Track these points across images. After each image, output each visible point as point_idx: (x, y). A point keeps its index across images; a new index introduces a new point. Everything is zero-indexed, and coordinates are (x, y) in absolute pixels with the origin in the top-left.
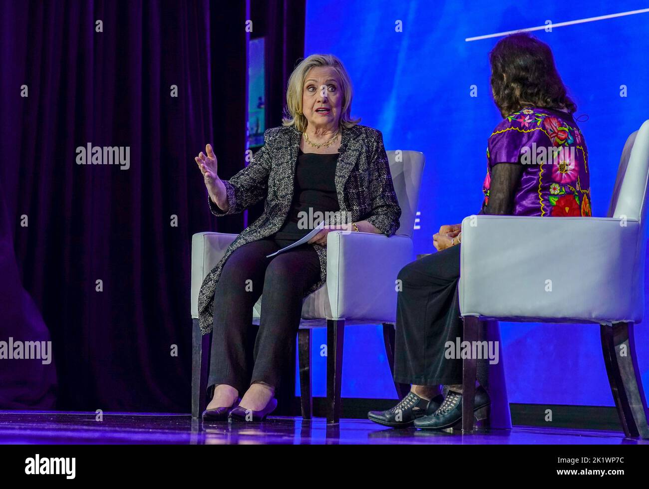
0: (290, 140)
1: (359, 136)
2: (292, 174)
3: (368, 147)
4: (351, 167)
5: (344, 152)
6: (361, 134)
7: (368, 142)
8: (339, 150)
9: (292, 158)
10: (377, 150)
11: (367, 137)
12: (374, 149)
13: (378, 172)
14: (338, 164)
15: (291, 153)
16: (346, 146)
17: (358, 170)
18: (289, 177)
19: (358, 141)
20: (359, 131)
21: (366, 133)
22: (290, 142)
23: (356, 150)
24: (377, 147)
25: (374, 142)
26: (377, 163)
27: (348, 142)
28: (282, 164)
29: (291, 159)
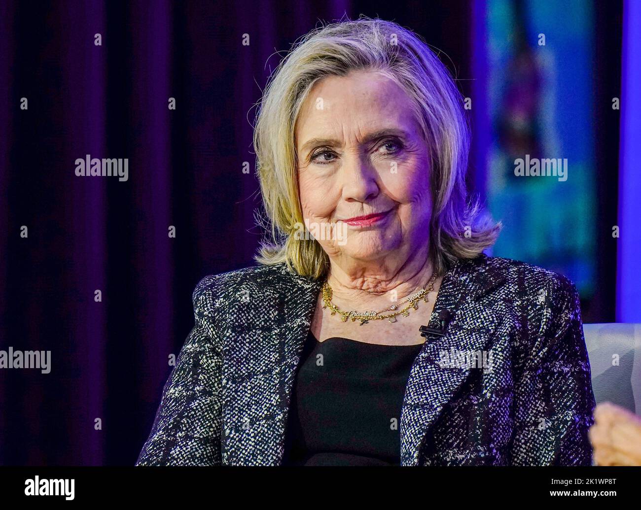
0: (280, 305)
1: (493, 290)
2: (280, 406)
3: (524, 321)
4: (456, 382)
5: (438, 338)
6: (502, 284)
7: (523, 308)
8: (425, 331)
9: (283, 358)
10: (549, 334)
11: (521, 293)
12: (543, 327)
13: (548, 401)
14: (415, 370)
15: (282, 344)
16: (448, 317)
17: (478, 391)
18: (271, 417)
19: (490, 304)
20: (497, 276)
21: (521, 282)
22: (281, 311)
23: (479, 330)
24: (553, 325)
25: (542, 308)
26: (544, 373)
27: (457, 308)
28: (250, 376)
29: (278, 362)
